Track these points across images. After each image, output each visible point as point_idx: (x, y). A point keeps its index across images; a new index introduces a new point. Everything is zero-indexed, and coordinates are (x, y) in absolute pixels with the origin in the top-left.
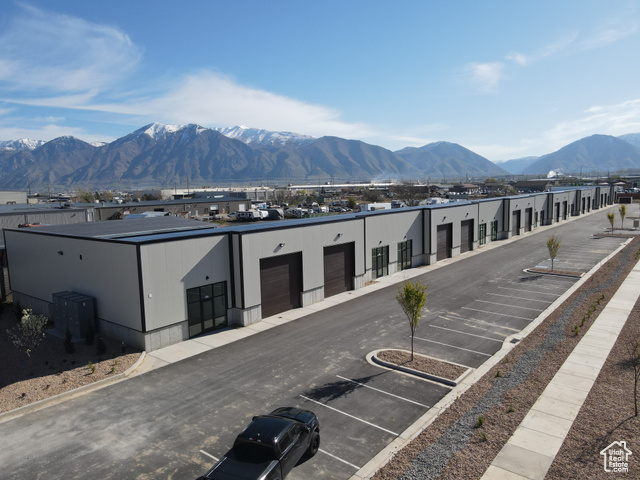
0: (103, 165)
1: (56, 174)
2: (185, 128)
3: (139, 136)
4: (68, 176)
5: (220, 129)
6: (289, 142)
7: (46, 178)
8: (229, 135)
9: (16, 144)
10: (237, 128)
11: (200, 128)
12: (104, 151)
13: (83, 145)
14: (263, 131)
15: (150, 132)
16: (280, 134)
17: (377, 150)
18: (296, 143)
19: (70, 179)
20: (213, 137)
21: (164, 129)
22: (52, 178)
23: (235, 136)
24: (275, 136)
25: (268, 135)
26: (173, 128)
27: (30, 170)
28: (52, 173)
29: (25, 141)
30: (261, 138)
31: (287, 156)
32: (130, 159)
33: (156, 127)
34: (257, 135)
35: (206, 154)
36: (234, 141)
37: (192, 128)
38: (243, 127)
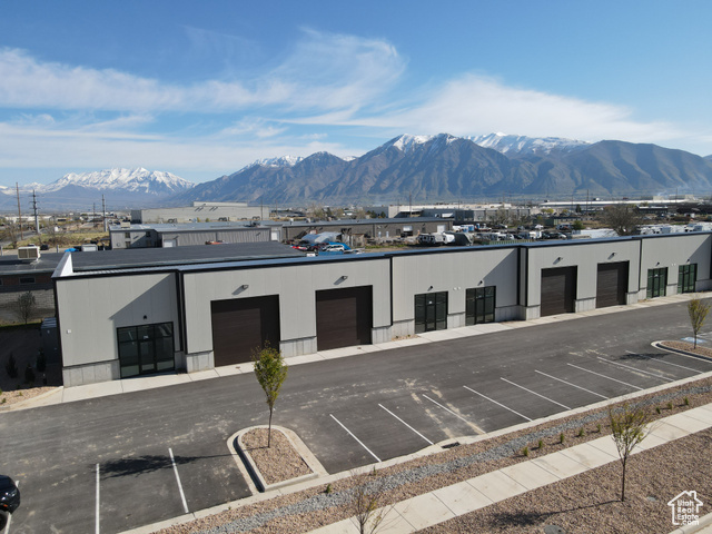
0: (352, 179)
1: (311, 189)
2: (435, 139)
3: (388, 150)
4: (321, 191)
5: (473, 138)
6: (554, 150)
7: (302, 194)
8: (482, 144)
9: (280, 160)
10: (493, 135)
11: (451, 137)
12: (354, 165)
13: (335, 160)
14: (523, 138)
15: (399, 144)
16: (545, 140)
17: (677, 156)
18: (565, 150)
19: (322, 194)
20: (466, 146)
21: (413, 140)
22: (307, 193)
23: (489, 145)
24: (538, 142)
25: (530, 142)
26: (422, 139)
27: (289, 186)
28: (307, 189)
29: (287, 157)
30: (520, 146)
31: (551, 166)
32: (378, 173)
33: (405, 139)
34: (516, 143)
35: (455, 167)
36: (489, 151)
37: (443, 137)
38: (500, 134)
